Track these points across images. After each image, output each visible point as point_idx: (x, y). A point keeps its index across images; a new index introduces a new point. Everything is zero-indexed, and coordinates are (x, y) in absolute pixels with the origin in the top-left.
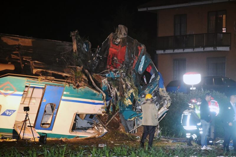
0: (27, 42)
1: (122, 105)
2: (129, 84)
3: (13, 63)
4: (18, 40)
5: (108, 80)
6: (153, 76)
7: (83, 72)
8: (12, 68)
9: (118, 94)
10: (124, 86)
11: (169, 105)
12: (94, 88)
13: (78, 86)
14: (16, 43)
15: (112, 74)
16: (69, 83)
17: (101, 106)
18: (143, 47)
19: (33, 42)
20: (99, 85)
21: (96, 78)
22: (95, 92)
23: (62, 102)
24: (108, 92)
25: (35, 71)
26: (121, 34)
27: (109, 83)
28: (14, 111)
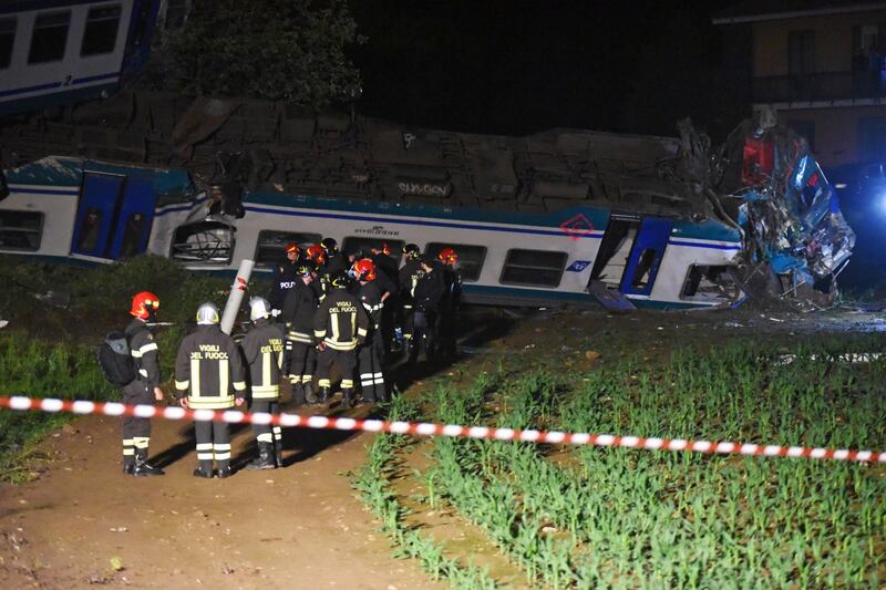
1: (774, 248)
2: (784, 211)
5: (749, 207)
6: (819, 193)
7: (705, 193)
9: (767, 230)
10: (777, 216)
11: (852, 246)
12: (723, 219)
13: (698, 218)
15: (754, 195)
16: (682, 213)
17: (735, 252)
18: (803, 141)
20: (734, 215)
21: (727, 203)
22: (727, 227)
23: (670, 248)
24: (749, 227)
26: (765, 120)
27: (750, 211)
28: (588, 263)
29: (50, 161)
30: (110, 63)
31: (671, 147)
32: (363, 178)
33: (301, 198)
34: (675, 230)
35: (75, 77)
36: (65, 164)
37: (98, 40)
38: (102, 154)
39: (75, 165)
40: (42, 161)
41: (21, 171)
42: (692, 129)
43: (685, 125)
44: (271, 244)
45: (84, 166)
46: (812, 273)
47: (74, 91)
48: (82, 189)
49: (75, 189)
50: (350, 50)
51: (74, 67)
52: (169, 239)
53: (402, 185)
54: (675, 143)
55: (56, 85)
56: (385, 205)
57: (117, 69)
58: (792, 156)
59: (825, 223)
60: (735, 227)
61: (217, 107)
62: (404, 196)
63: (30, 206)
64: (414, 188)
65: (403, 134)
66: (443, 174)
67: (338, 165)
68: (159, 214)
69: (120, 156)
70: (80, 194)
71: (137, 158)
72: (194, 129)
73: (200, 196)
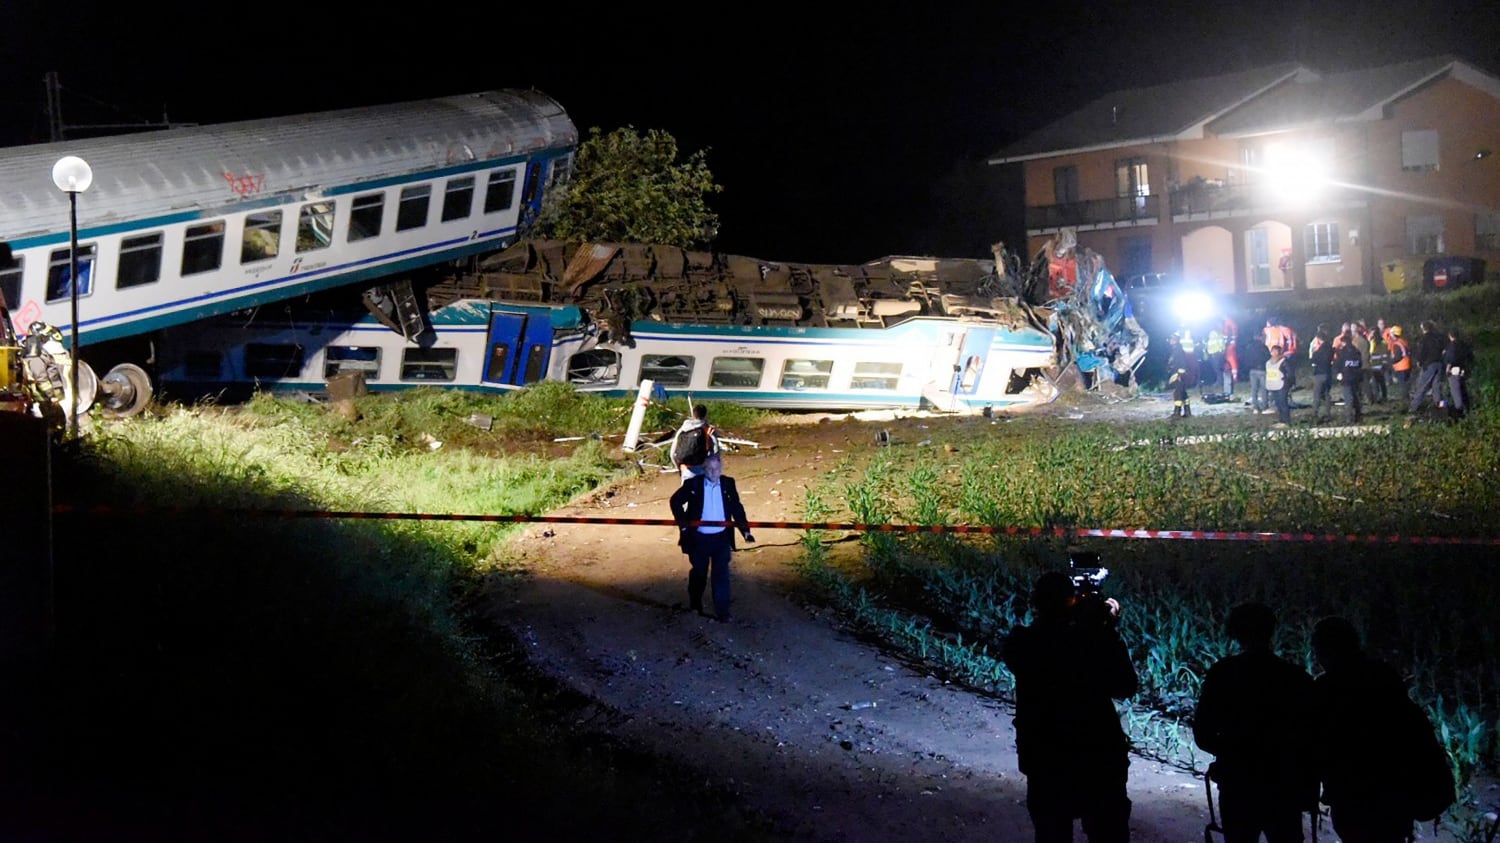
0: (927, 265)
1: (1081, 350)
2: (1088, 319)
3: (918, 298)
4: (914, 264)
5: (1058, 315)
6: (1114, 301)
7: (1020, 305)
8: (916, 306)
10: (1082, 322)
11: (1146, 345)
12: (1037, 328)
13: (1015, 327)
14: (913, 268)
15: (1063, 305)
16: (1002, 324)
17: (1048, 355)
18: (1099, 257)
19: (936, 264)
20: (1044, 323)
21: (1039, 314)
22: (1040, 334)
23: (990, 352)
24: (1059, 334)
25: (950, 310)
26: (1067, 242)
27: (1059, 319)
29: (462, 304)
30: (508, 218)
31: (985, 266)
32: (729, 306)
33: (676, 326)
34: (995, 339)
35: (479, 232)
36: (476, 306)
37: (498, 199)
38: (505, 296)
39: (484, 306)
40: (455, 305)
41: (438, 314)
42: (1004, 252)
43: (997, 249)
44: (651, 366)
45: (492, 306)
46: (1112, 370)
47: (479, 244)
48: (490, 324)
49: (485, 327)
50: (708, 197)
51: (479, 223)
52: (565, 365)
53: (761, 310)
54: (990, 264)
55: (466, 239)
56: (748, 329)
57: (514, 222)
58: (1092, 272)
59: (1120, 327)
60: (1046, 333)
61: (601, 252)
62: (765, 321)
63: (446, 343)
64: (772, 313)
65: (760, 267)
66: (795, 300)
67: (706, 296)
68: (556, 345)
69: (521, 297)
70: (488, 331)
71: (535, 298)
72: (582, 271)
73: (591, 328)
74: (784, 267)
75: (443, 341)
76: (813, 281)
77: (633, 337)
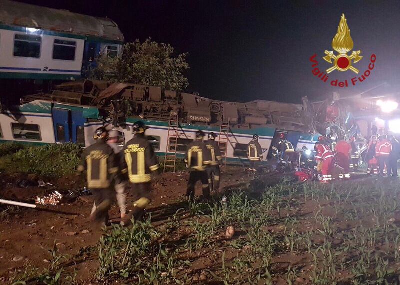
3: (267, 117)
8: (265, 120)
14: (267, 106)
26: (336, 98)
27: (331, 130)
28: (267, 149)
29: (36, 102)
30: (73, 66)
31: (299, 107)
32: (176, 114)
34: (301, 137)
35: (50, 68)
36: (41, 103)
38: (63, 101)
39: (48, 104)
40: (32, 102)
41: (24, 106)
42: (308, 101)
43: (305, 99)
45: (53, 105)
48: (52, 113)
49: (50, 115)
53: (191, 116)
54: (301, 106)
55: (40, 70)
56: (184, 125)
57: (80, 69)
58: (345, 112)
63: (32, 122)
64: (197, 118)
65: (196, 98)
66: (209, 114)
67: (167, 109)
68: (86, 126)
69: (70, 101)
70: (52, 116)
71: (77, 102)
72: (109, 93)
73: (108, 120)
74: (207, 100)
75: (30, 120)
76: (222, 107)
77: (128, 125)
